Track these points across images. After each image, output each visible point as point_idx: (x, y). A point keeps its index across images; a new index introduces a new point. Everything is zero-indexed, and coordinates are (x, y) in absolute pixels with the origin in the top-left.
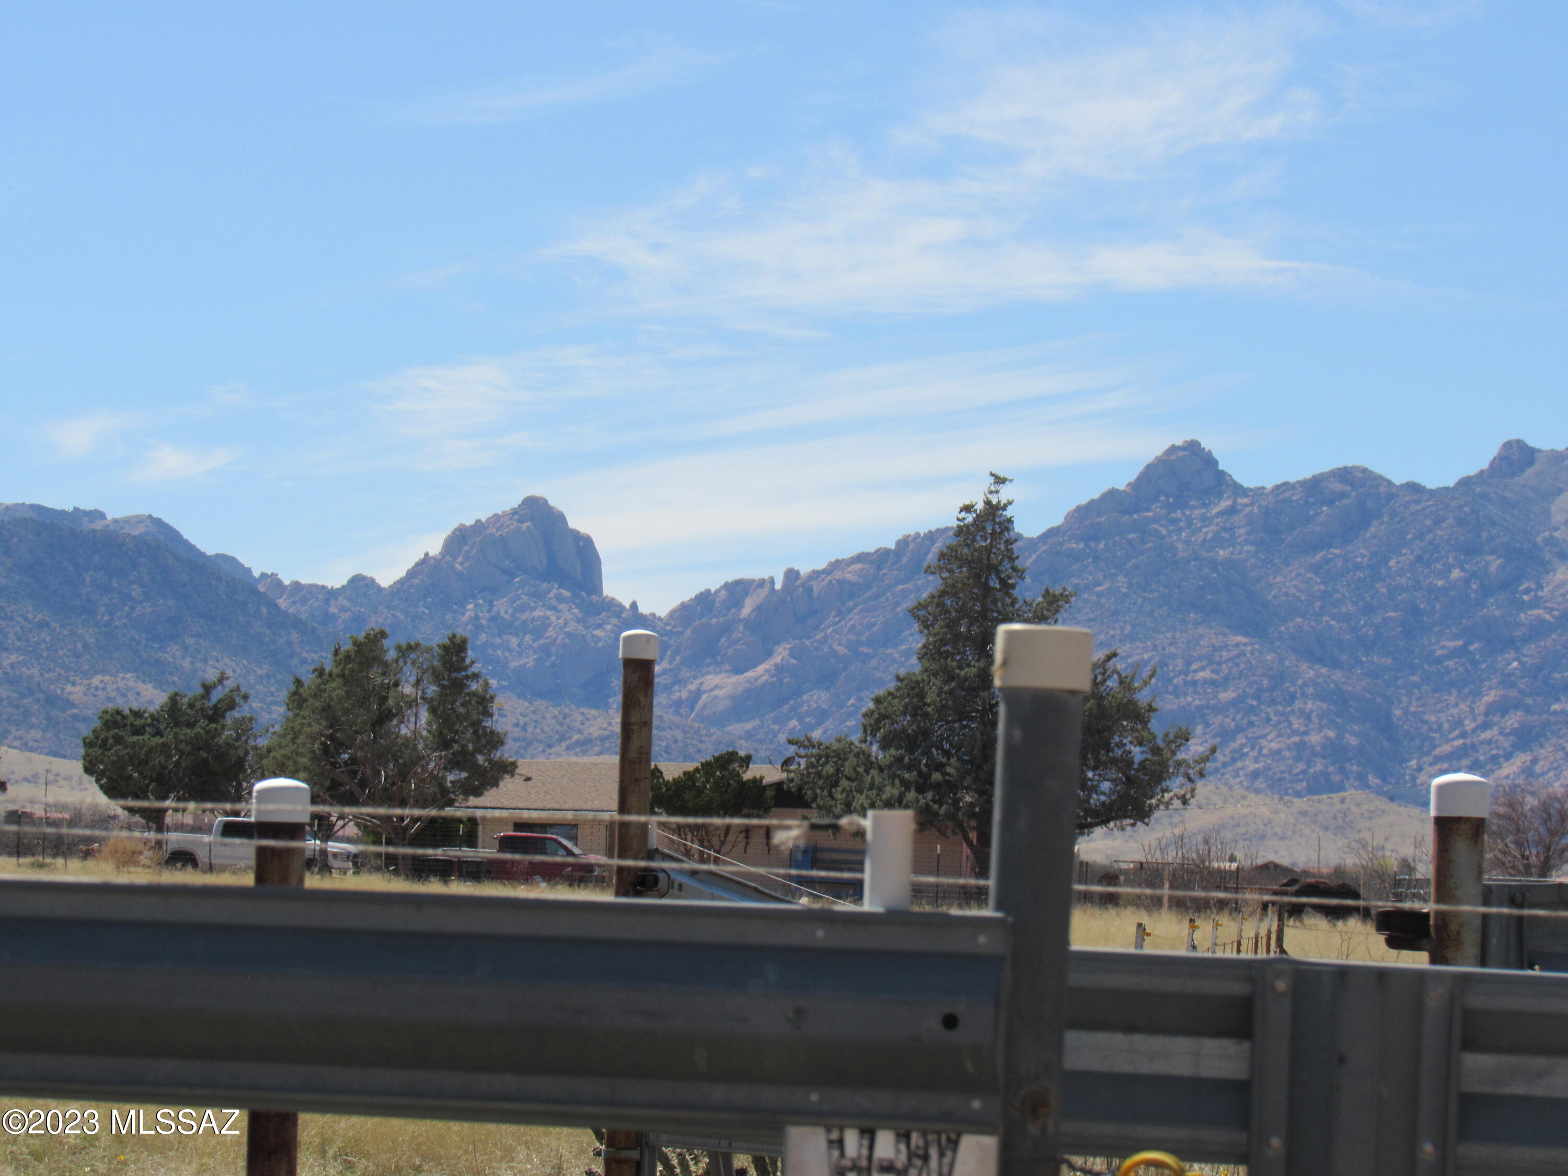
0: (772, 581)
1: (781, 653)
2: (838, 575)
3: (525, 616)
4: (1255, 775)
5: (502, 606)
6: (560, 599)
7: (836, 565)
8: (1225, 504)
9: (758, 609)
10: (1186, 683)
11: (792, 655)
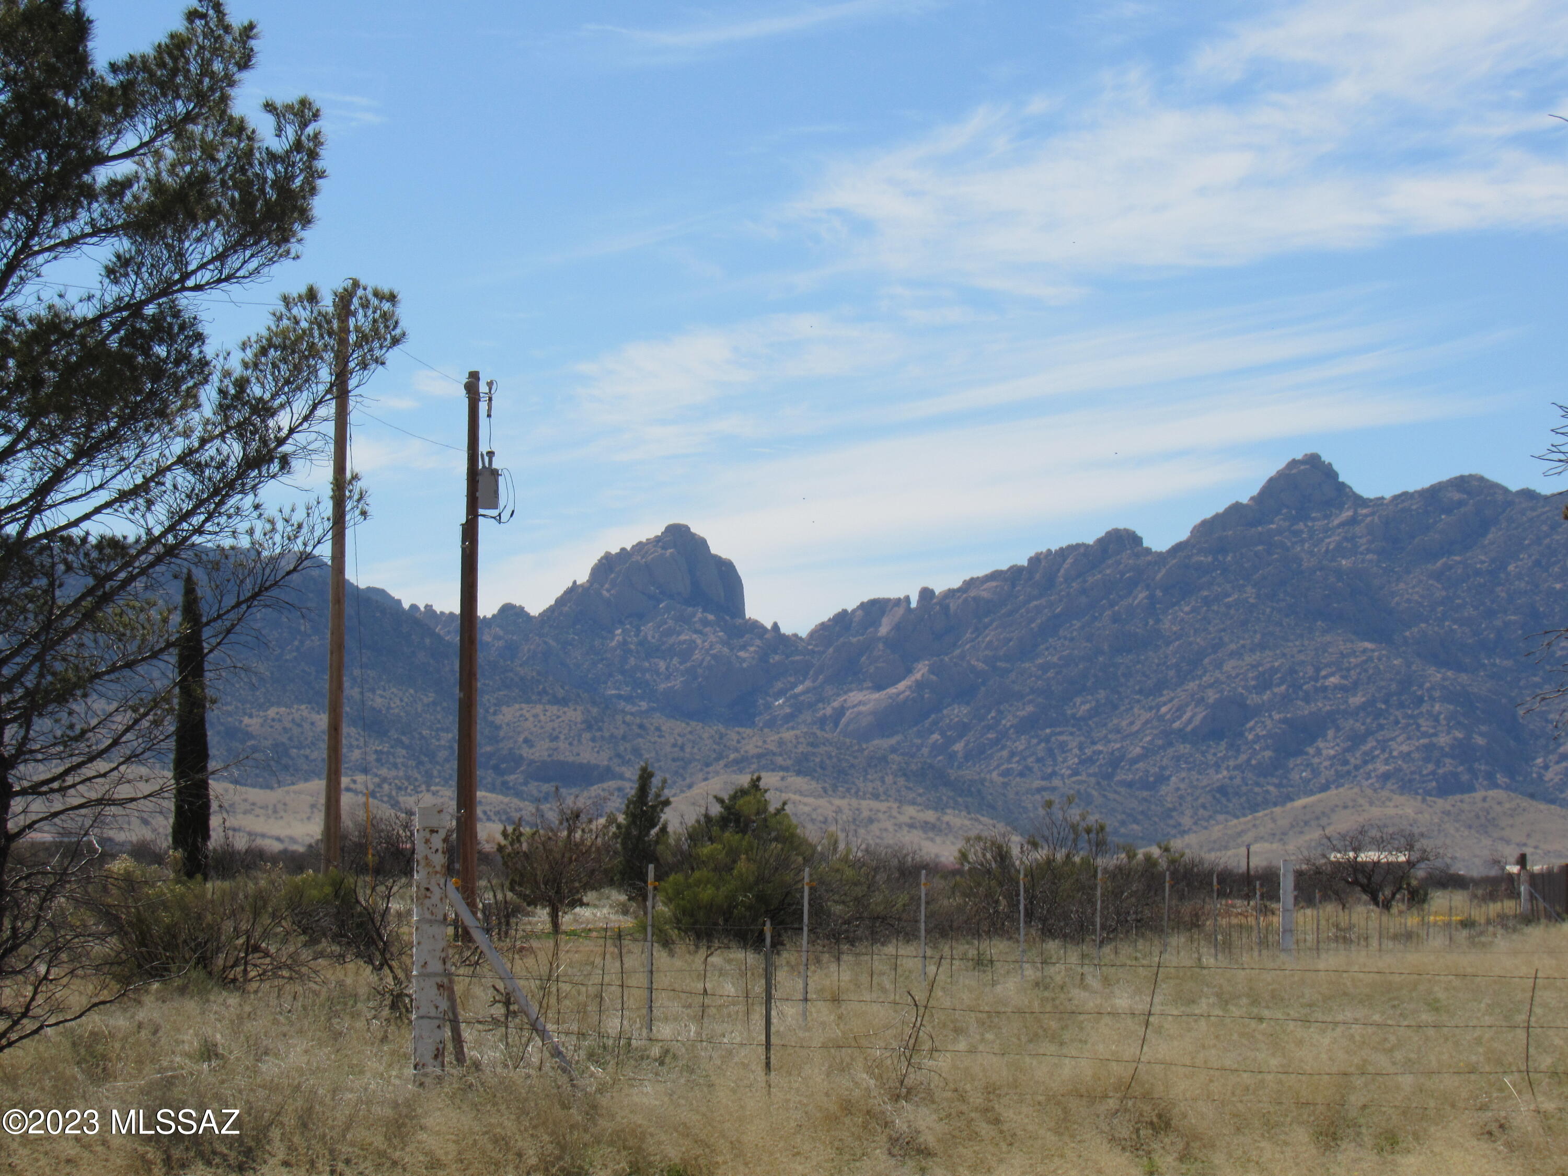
0: (907, 599)
1: (921, 671)
2: (973, 593)
3: (672, 640)
4: (1386, 777)
5: (648, 630)
6: (705, 623)
7: (970, 584)
8: (1347, 514)
9: (897, 627)
10: (1316, 690)
11: (932, 671)
